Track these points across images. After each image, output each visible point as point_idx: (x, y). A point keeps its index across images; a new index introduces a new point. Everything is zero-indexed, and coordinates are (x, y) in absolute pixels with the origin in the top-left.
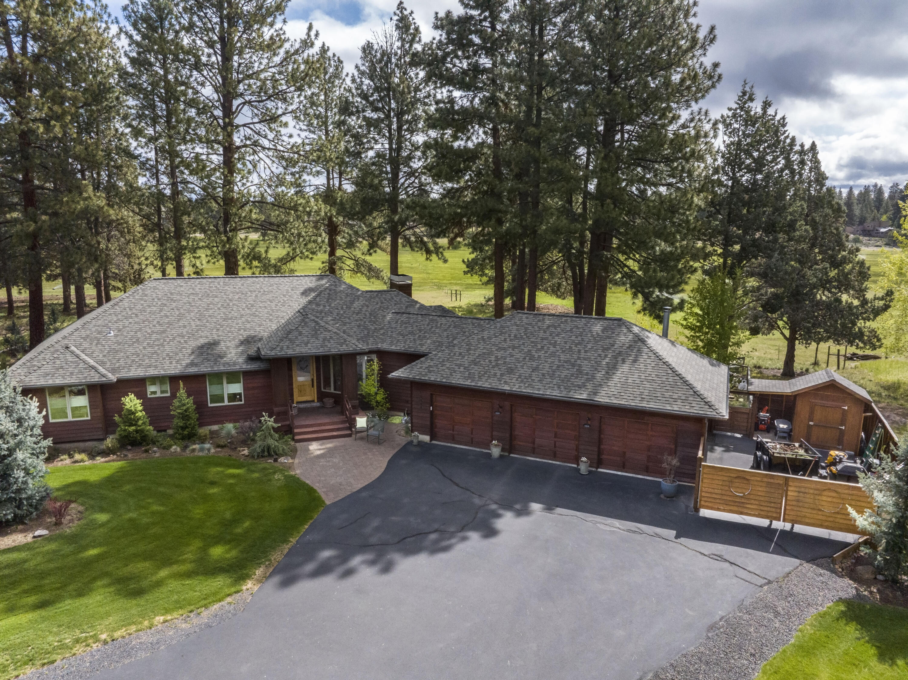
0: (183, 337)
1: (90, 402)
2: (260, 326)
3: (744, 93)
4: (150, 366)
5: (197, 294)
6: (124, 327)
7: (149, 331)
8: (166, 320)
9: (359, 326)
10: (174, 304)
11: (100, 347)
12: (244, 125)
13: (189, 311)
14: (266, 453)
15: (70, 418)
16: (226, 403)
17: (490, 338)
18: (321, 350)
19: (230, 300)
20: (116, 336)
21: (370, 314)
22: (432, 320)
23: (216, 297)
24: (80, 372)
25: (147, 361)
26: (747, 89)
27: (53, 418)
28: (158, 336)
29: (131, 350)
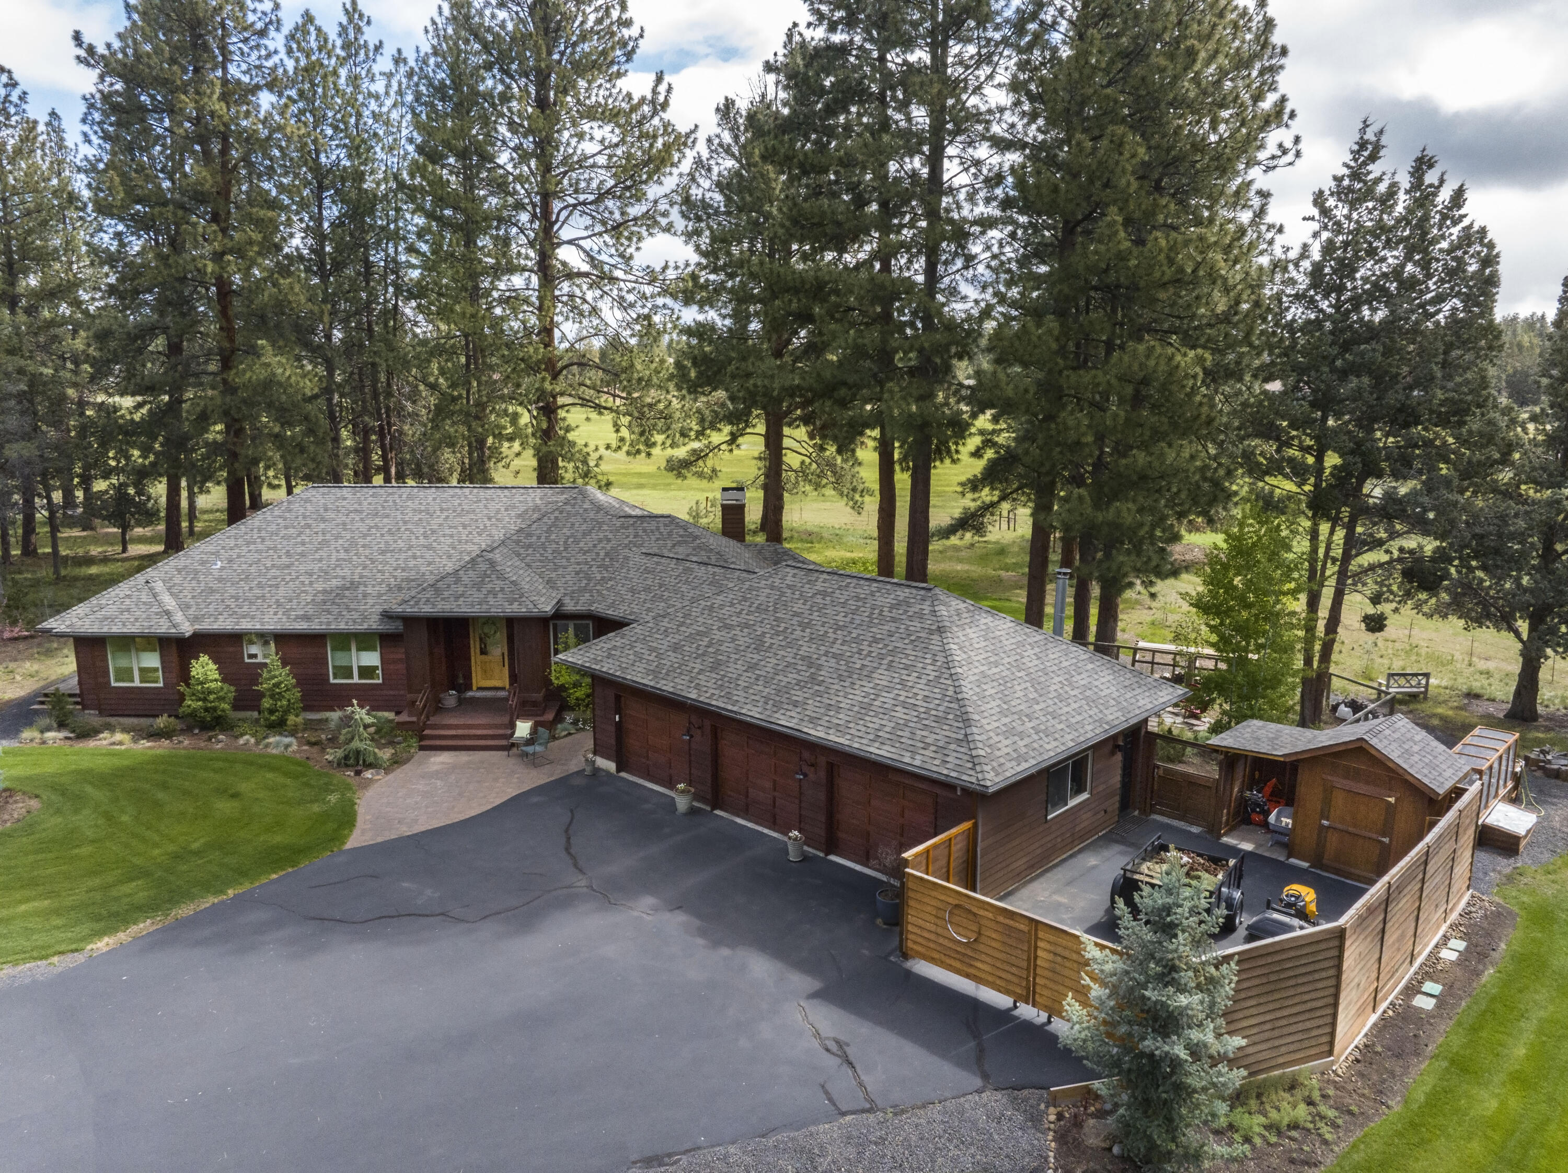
0: (311, 575)
1: (162, 662)
2: (430, 564)
3: (1363, 145)
4: (244, 617)
5: (361, 512)
6: (239, 556)
7: (269, 564)
8: (299, 550)
9: (577, 573)
10: (322, 526)
11: (194, 584)
12: (570, 242)
13: (337, 537)
14: (352, 761)
15: (137, 683)
16: (356, 680)
17: (721, 607)
18: (477, 609)
19: (405, 523)
20: (222, 568)
21: (607, 554)
22: (688, 569)
23: (387, 516)
24: (149, 618)
25: (245, 609)
27: (116, 680)
28: (278, 573)
29: (232, 591)
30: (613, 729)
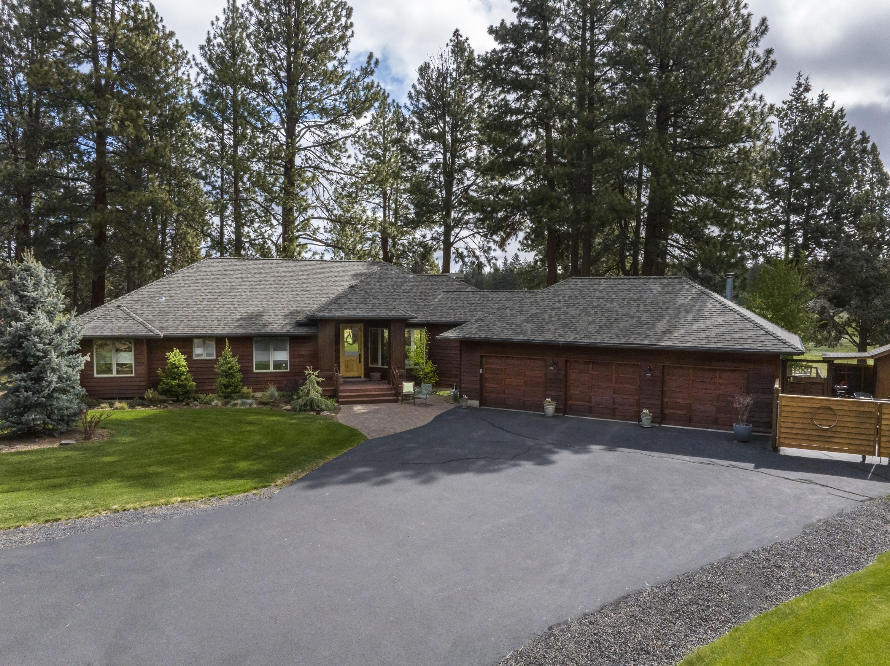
0: (233, 304)
1: (136, 359)
2: (310, 299)
3: (799, 85)
4: (198, 327)
5: (250, 272)
6: (176, 294)
7: (200, 298)
8: (218, 291)
9: (409, 302)
10: (227, 279)
11: (150, 309)
13: (241, 285)
14: (309, 407)
15: (114, 374)
16: (272, 370)
17: (543, 300)
18: (370, 314)
19: (283, 278)
20: (167, 301)
21: (421, 293)
22: (483, 296)
23: (269, 274)
24: (129, 326)
25: (195, 322)
26: (802, 81)
27: (98, 373)
28: (209, 303)
29: (181, 313)
30: (478, 379)
